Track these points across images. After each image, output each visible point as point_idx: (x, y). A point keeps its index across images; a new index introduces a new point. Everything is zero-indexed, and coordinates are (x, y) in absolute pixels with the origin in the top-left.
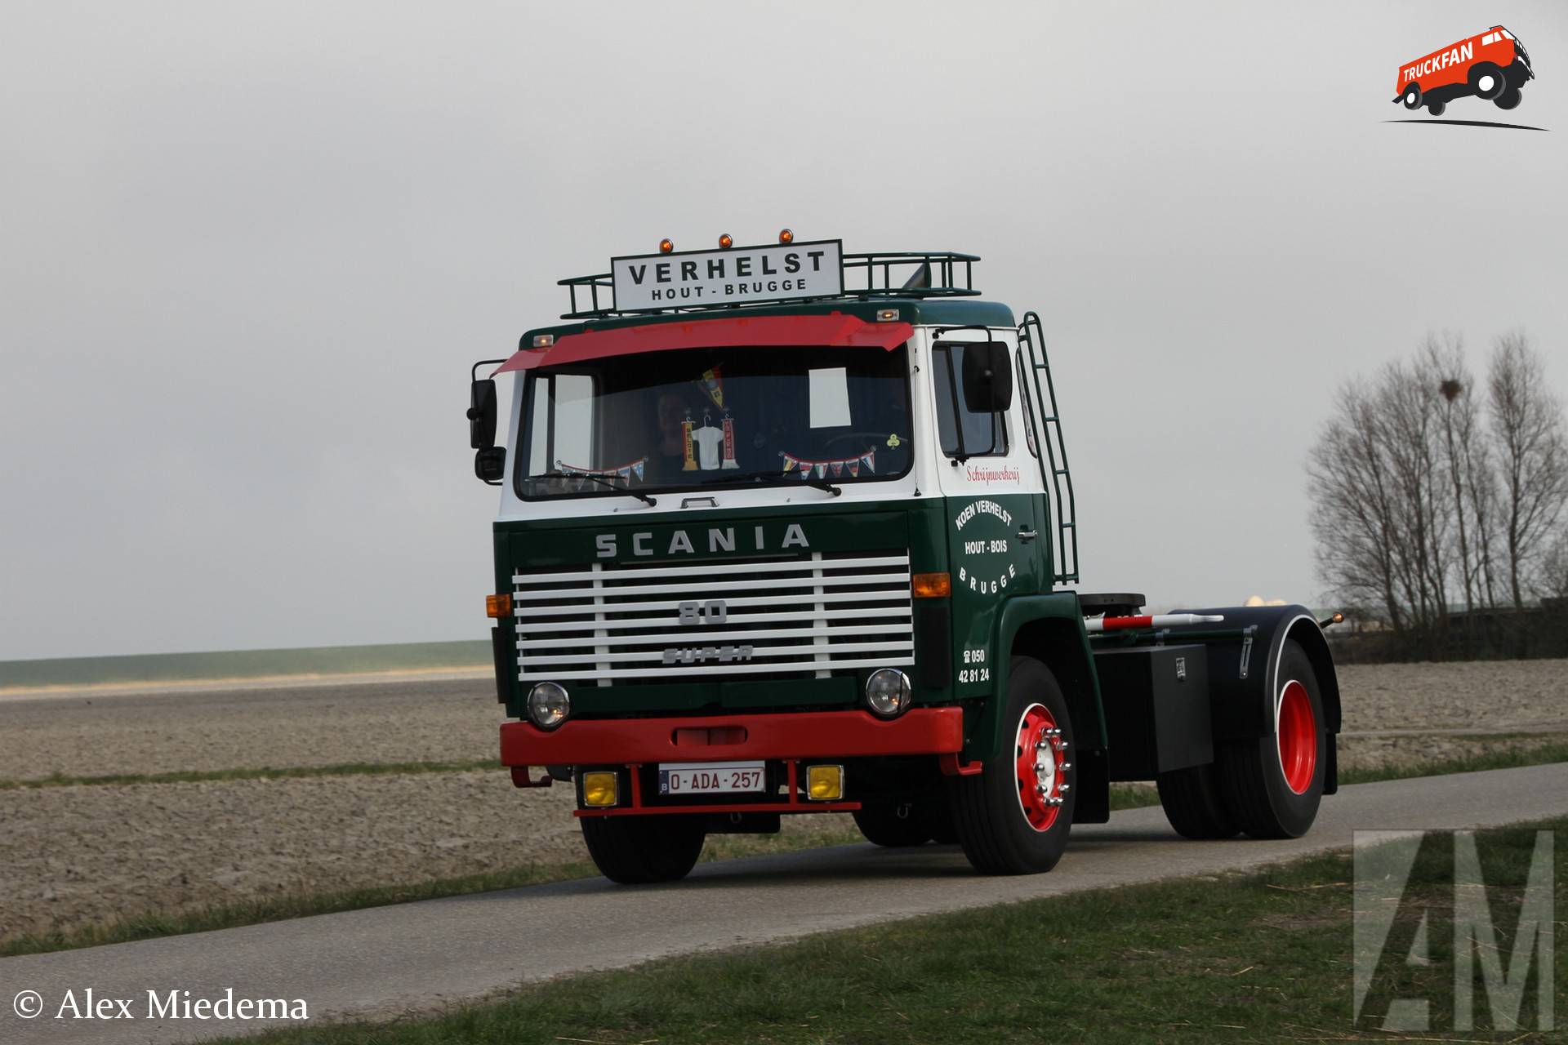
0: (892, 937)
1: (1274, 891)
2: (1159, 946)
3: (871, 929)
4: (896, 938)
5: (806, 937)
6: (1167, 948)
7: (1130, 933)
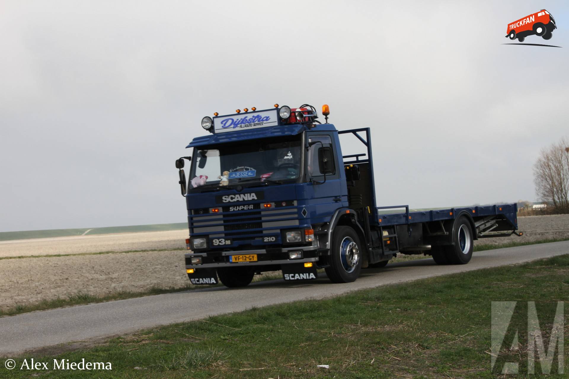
0: (436, 280)
1: (528, 268)
2: (500, 281)
3: (431, 278)
4: (437, 280)
5: (416, 280)
6: (502, 282)
7: (493, 278)
